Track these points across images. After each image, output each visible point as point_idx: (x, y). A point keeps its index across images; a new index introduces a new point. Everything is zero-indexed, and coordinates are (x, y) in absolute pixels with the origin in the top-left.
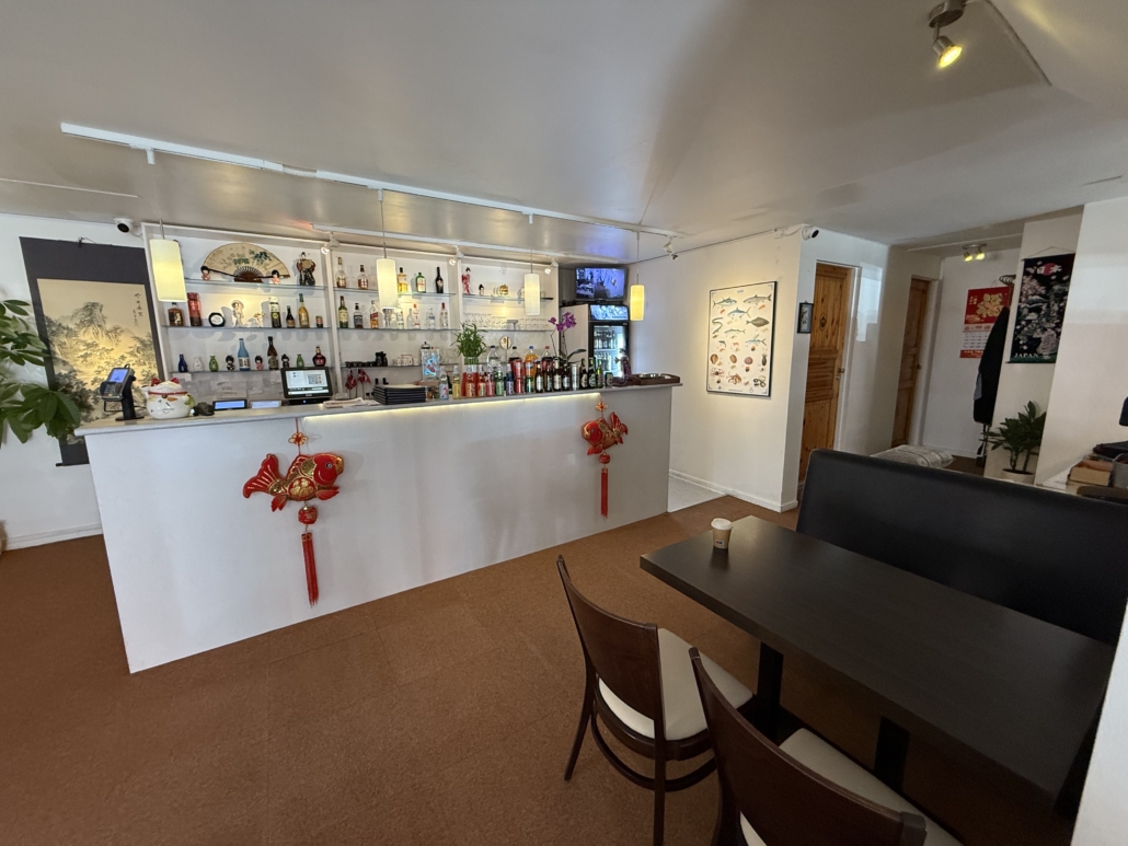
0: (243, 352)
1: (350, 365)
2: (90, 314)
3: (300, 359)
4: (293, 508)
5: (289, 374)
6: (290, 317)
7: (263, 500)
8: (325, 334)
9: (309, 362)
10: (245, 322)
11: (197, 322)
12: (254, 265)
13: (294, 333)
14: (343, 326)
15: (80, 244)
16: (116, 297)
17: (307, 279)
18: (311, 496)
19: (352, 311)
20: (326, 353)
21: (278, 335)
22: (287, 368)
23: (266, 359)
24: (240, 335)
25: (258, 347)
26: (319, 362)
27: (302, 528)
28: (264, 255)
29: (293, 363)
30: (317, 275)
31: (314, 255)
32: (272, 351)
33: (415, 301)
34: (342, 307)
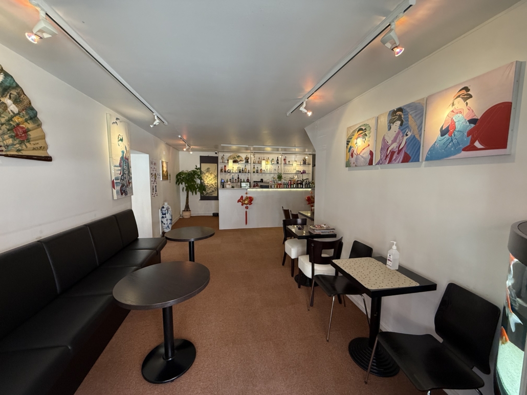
0: (233, 178)
1: (255, 182)
2: (208, 170)
3: (244, 180)
4: (245, 206)
5: (242, 183)
6: (243, 170)
7: (240, 203)
8: (250, 174)
9: (246, 181)
10: (234, 172)
11: (225, 171)
12: (237, 159)
13: (243, 174)
14: (254, 172)
15: (208, 156)
16: (212, 166)
17: (247, 162)
18: (248, 204)
19: (256, 169)
20: (249, 179)
21: (240, 174)
22: (241, 182)
23: (237, 180)
24: (232, 174)
25: (236, 177)
26: (248, 181)
27: (245, 210)
28: (239, 156)
29: (242, 181)
30: (249, 160)
31: (249, 156)
32: (238, 178)
33: (271, 166)
34: (254, 168)
